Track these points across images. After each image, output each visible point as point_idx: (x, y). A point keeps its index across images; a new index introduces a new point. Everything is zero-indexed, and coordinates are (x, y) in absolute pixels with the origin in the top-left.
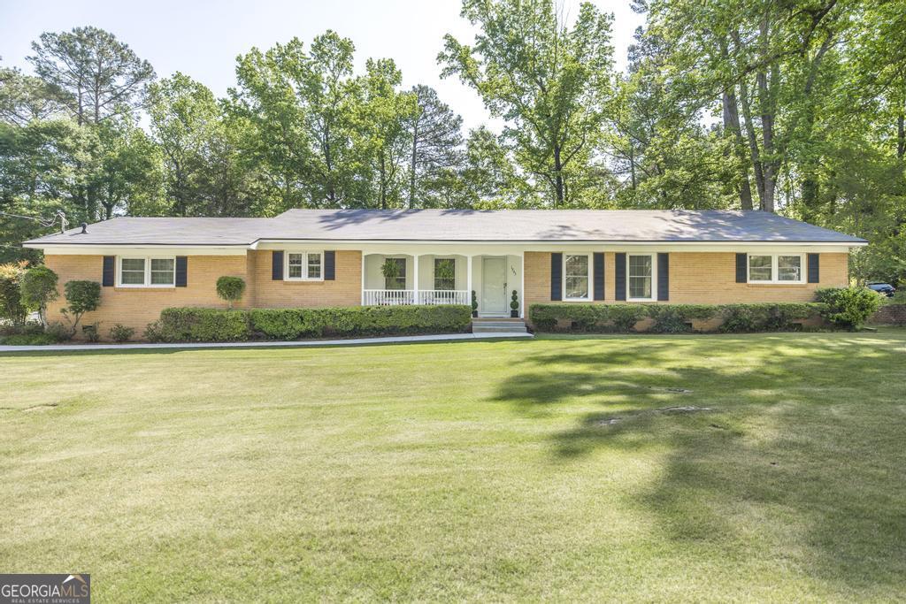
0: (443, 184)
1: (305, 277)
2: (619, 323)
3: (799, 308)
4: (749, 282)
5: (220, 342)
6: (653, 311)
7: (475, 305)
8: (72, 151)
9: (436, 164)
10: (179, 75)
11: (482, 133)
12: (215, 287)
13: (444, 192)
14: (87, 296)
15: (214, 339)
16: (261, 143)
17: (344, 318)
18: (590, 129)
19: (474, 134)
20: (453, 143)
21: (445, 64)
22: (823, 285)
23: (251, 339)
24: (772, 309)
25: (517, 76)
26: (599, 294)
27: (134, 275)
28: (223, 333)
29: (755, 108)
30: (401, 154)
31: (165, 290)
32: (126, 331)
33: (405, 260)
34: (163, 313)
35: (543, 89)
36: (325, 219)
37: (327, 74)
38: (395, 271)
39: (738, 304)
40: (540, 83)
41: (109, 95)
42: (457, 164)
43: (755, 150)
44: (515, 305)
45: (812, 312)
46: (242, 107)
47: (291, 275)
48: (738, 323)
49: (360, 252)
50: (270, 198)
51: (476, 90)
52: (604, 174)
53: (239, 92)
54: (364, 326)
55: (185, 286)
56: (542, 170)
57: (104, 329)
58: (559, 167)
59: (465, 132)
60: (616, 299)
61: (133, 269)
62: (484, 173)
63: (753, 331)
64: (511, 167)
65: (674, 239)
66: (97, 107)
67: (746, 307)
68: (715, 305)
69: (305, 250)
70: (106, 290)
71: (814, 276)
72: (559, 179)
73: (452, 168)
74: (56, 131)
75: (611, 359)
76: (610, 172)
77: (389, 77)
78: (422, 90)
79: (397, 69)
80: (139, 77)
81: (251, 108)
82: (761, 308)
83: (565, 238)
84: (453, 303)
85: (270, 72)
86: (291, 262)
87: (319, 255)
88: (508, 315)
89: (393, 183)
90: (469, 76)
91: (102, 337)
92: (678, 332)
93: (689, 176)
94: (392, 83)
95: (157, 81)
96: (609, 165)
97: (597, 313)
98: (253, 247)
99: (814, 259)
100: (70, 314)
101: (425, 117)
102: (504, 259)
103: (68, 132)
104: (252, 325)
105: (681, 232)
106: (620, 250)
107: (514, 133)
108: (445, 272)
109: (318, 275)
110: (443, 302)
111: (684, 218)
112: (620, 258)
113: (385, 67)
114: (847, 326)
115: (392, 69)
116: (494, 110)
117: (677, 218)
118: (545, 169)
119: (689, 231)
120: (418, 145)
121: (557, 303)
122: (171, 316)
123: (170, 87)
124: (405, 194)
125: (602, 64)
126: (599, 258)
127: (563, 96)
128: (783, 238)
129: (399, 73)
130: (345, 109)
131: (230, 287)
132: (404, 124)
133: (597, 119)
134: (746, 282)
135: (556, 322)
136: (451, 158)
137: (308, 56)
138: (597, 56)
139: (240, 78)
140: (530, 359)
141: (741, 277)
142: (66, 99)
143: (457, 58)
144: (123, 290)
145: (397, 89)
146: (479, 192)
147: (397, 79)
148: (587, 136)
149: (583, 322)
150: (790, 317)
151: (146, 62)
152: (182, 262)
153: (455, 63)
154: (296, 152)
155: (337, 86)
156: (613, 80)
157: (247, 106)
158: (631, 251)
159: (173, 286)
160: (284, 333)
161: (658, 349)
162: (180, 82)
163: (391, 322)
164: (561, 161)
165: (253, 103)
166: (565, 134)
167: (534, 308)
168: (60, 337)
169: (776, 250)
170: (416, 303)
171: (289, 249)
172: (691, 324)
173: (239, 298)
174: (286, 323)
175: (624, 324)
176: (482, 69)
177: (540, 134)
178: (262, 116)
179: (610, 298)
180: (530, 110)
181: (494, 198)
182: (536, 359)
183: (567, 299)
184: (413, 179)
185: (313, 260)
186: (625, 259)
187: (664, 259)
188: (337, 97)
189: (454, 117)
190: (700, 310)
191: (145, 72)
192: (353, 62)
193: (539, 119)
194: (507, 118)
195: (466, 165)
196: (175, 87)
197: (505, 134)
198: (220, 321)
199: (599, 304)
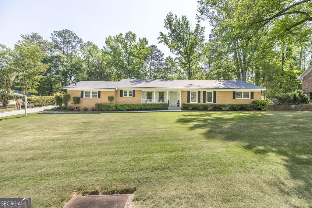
0: (159, 71)
1: (128, 96)
2: (204, 108)
3: (248, 105)
4: (236, 98)
5: (109, 111)
6: (212, 105)
7: (169, 103)
8: (63, 62)
9: (157, 66)
10: (89, 42)
11: (169, 58)
12: (108, 98)
13: (159, 73)
14: (77, 100)
15: (107, 111)
16: (112, 61)
17: (138, 106)
18: (198, 58)
19: (167, 58)
20: (161, 60)
21: (160, 40)
22: (254, 99)
23: (116, 111)
24: (241, 105)
25: (179, 43)
26: (199, 101)
27: (88, 95)
28: (109, 109)
29: (241, 54)
30: (147, 63)
31: (95, 99)
32: (86, 108)
33: (151, 92)
34: (96, 105)
35: (186, 47)
36: (132, 82)
37: (129, 43)
38: (149, 95)
39: (233, 104)
40: (185, 45)
41: (71, 47)
42: (163, 66)
43: (241, 64)
44: (178, 103)
45: (251, 106)
46: (107, 51)
47: (125, 96)
48: (233, 108)
49: (141, 90)
50: (113, 75)
51: (168, 47)
52: (202, 69)
53: (106, 48)
54: (143, 108)
55: (100, 98)
56: (185, 68)
57: (81, 108)
58: (190, 67)
59: (165, 57)
60: (203, 102)
61: (88, 94)
62: (169, 68)
63: (236, 110)
64: (177, 67)
65: (218, 88)
66: (68, 50)
67: (235, 104)
68: (227, 104)
69: (128, 90)
70: (81, 99)
71: (252, 97)
72: (190, 71)
73: (161, 67)
74: (59, 57)
75: (201, 115)
76: (204, 68)
77: (145, 42)
78: (153, 46)
79: (147, 40)
80: (78, 42)
81: (109, 52)
82: (239, 105)
83: (191, 87)
84: (163, 103)
85: (114, 42)
86: (125, 93)
87: (131, 91)
88: (177, 106)
89: (145, 71)
90: (166, 43)
91: (81, 110)
92: (218, 110)
93: (224, 71)
94: (146, 44)
95: (83, 44)
96: (203, 66)
97: (198, 106)
98: (116, 89)
99: (252, 93)
100: (73, 104)
101: (154, 53)
102: (176, 92)
103: (61, 57)
104: (116, 107)
105: (220, 86)
106: (204, 90)
107: (178, 59)
108: (161, 95)
109: (131, 96)
110: (161, 103)
111: (221, 82)
112: (204, 92)
113: (143, 40)
114: (260, 110)
115: (146, 40)
116: (173, 52)
117: (219, 83)
118: (186, 68)
119: (222, 86)
120: (152, 61)
121: (189, 103)
122: (97, 105)
123: (86, 45)
124: (148, 74)
125: (202, 40)
126: (199, 92)
127: (191, 49)
128: (245, 88)
129: (147, 41)
130: (134, 52)
131: (111, 99)
132: (149, 55)
133: (200, 55)
134: (235, 98)
135: (188, 108)
136: (161, 64)
137: (124, 38)
138: (200, 38)
139: (106, 44)
140: (182, 116)
141: (234, 97)
142: (60, 49)
143: (163, 38)
144: (85, 99)
145: (147, 46)
146: (168, 74)
147: (147, 43)
148: (197, 59)
149: (195, 108)
150: (245, 107)
151: (80, 38)
152: (99, 92)
153: (163, 39)
154: (121, 63)
155: (131, 45)
156: (204, 44)
157: (108, 51)
158: (207, 91)
159: (97, 98)
160: (124, 110)
161: (212, 114)
162: (89, 44)
163: (149, 107)
164: (190, 66)
165: (110, 50)
166: (191, 59)
167: (183, 104)
168: (71, 110)
169: (243, 90)
170: (154, 103)
171: (124, 89)
172: (221, 109)
173: (113, 101)
174: (124, 107)
175: (205, 108)
176: (170, 41)
177: (185, 59)
178: (112, 53)
179: (202, 102)
180: (182, 52)
181: (172, 75)
182: (184, 115)
183: (191, 102)
184: (151, 70)
185: (130, 92)
186: (205, 93)
187: (215, 93)
188: (131, 48)
189: (162, 53)
190: (223, 105)
191: (80, 41)
192: (136, 40)
193: (185, 55)
194: (176, 54)
195: (165, 66)
196: (88, 45)
197: (176, 59)
198: (109, 106)
199: (199, 103)
